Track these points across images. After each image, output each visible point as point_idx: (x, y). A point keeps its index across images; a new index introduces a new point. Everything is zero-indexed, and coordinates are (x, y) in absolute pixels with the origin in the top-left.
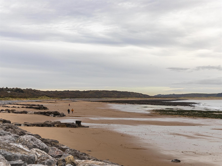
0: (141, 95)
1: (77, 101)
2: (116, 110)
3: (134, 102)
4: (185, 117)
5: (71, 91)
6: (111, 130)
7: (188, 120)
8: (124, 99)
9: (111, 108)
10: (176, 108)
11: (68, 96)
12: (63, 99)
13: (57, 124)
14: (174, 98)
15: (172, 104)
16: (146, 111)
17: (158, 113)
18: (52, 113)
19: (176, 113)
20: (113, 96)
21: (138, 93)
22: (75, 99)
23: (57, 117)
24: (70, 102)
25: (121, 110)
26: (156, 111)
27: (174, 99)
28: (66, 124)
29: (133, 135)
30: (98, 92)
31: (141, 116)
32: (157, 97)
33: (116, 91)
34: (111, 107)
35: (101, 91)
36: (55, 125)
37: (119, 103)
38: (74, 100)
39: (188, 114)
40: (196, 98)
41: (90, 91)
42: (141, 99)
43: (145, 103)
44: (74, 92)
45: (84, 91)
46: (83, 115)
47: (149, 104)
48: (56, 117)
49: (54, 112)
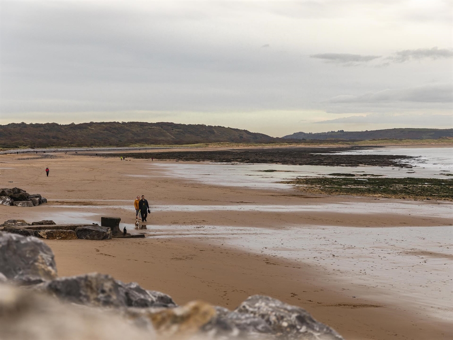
0: (245, 136)
1: (56, 157)
2: (188, 182)
3: (230, 157)
4: (404, 198)
5: (31, 125)
6: (218, 243)
7: (416, 207)
8: (197, 147)
9: (168, 175)
10: (362, 173)
11: (24, 140)
12: (12, 151)
13: (47, 231)
14: (344, 142)
15: (343, 162)
16: (277, 182)
17: (317, 187)
18: (5, 195)
19: (368, 187)
20: (160, 139)
21: (237, 130)
22: (47, 149)
23: (23, 205)
24: (34, 158)
25: (201, 180)
26: (307, 183)
27: (345, 146)
28: (73, 228)
29: (299, 260)
30: (115, 128)
31: (274, 197)
32: (291, 139)
33: (171, 124)
34: (167, 173)
35: (124, 123)
36: (42, 233)
37: (187, 160)
38: (44, 152)
39: (406, 188)
40: (408, 144)
41: (92, 123)
42: (246, 148)
43: (263, 158)
44: (42, 129)
45: (73, 124)
46: (98, 198)
47: (276, 162)
48: (19, 205)
49: (10, 191)
